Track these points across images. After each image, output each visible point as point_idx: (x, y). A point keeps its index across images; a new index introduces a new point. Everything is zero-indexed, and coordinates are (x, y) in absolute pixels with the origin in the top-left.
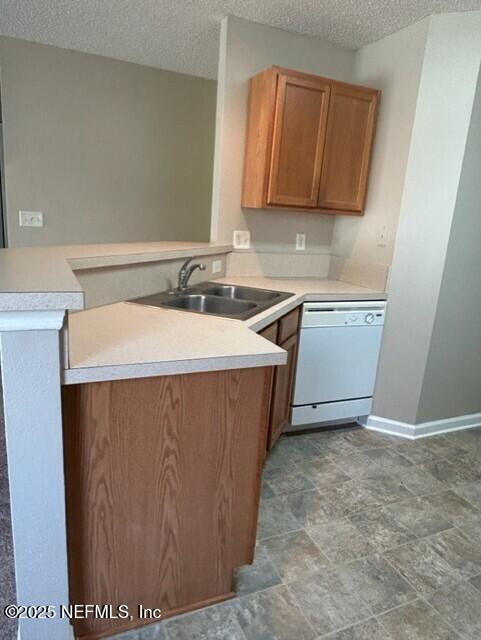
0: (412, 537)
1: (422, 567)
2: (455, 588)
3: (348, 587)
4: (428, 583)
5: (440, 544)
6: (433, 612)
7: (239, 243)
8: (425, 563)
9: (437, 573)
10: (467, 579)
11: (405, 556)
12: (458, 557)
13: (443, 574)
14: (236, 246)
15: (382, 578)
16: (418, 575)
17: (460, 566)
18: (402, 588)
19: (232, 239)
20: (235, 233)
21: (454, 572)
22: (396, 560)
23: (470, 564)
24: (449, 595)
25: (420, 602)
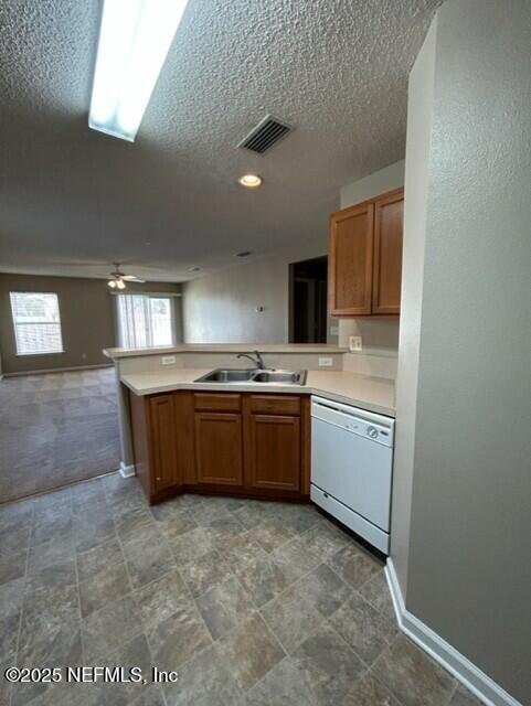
0: (196, 595)
1: (162, 597)
2: (137, 619)
3: (149, 550)
4: (146, 599)
5: (189, 619)
6: (120, 598)
7: (353, 346)
8: (165, 600)
9: (154, 608)
10: (146, 633)
11: (174, 587)
12: (171, 632)
13: (153, 613)
14: (352, 349)
15: (155, 568)
16: (153, 593)
17: (161, 630)
18: (143, 580)
19: (348, 343)
20: (351, 338)
21: (154, 624)
22: (170, 580)
23: (162, 642)
24: (132, 613)
25: (129, 590)
